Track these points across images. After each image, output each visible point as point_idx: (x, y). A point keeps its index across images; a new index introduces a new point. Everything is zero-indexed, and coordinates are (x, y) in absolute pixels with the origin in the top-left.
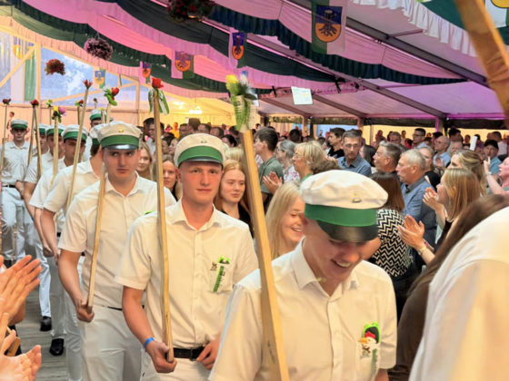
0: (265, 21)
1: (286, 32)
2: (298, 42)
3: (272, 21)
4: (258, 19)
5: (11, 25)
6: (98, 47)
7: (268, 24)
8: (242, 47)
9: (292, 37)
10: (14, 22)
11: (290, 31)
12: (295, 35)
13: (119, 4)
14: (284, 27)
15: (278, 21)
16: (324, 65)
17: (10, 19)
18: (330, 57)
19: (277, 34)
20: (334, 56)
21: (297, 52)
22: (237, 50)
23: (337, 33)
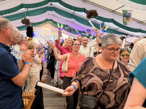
0: (110, 19)
1: (115, 21)
2: (118, 23)
3: (111, 19)
4: (108, 19)
6: (69, 29)
7: (111, 20)
8: (103, 27)
9: (117, 23)
10: (52, 26)
11: (116, 21)
12: (117, 22)
13: (74, 19)
14: (114, 20)
15: (113, 19)
16: (125, 29)
17: (50, 25)
18: (126, 27)
19: (113, 22)
20: (127, 27)
21: (118, 26)
22: (102, 27)
23: (130, 20)
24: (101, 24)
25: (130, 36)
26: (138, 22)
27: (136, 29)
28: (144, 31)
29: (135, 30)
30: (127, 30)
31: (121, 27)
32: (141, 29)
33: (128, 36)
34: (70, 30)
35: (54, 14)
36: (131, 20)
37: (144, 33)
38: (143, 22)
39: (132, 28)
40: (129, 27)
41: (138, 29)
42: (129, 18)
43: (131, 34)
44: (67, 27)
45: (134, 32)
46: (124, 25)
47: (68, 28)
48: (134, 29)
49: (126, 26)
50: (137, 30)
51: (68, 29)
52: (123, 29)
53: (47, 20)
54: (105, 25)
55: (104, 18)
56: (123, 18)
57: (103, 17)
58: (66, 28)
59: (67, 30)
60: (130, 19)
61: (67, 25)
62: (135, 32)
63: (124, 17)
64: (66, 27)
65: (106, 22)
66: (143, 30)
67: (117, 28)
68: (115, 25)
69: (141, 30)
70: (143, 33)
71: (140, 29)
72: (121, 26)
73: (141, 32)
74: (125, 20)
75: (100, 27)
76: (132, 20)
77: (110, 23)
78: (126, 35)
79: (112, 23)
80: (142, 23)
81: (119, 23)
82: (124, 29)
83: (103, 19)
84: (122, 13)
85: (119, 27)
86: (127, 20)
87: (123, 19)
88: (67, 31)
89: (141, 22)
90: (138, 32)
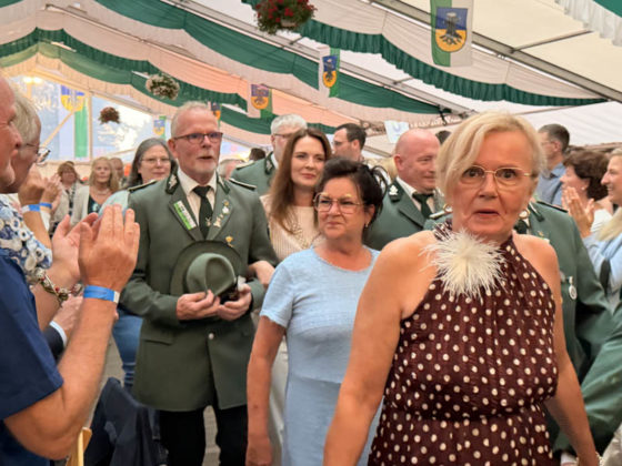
0: (366, 36)
1: (391, 48)
2: (405, 58)
3: (374, 36)
4: (357, 34)
5: (59, 68)
6: (163, 84)
7: (370, 39)
8: (334, 73)
9: (399, 54)
10: (63, 65)
11: (395, 48)
12: (402, 53)
13: (187, 30)
14: (388, 42)
15: (381, 37)
16: (437, 87)
17: (57, 61)
18: (445, 76)
19: (381, 51)
20: (449, 75)
21: (405, 72)
22: (329, 76)
23: (462, 41)
24: (325, 59)
25: (459, 120)
26: (498, 53)
27: (487, 85)
28: (525, 93)
29: (484, 88)
30: (446, 90)
31: (417, 77)
32: (509, 84)
33: (448, 119)
34: (164, 88)
35: (78, 6)
36: (468, 43)
37: (524, 103)
38: (519, 50)
39: (472, 82)
40: (456, 77)
41: (495, 86)
42: (458, 32)
43: (461, 111)
44: (149, 74)
45: (480, 101)
46: (433, 69)
47: (156, 77)
48: (480, 83)
49: (441, 72)
50: (491, 89)
51: (155, 84)
52: (430, 83)
53: (37, 36)
54: (341, 65)
55: (341, 30)
56: (433, 34)
57: (332, 28)
58: (146, 79)
59: (152, 88)
60: (464, 36)
61: (148, 63)
62: (484, 100)
63: (437, 27)
64: (144, 75)
65: (347, 49)
66: (518, 91)
67: (397, 79)
68: (394, 67)
69: (510, 88)
70: (518, 102)
71: (504, 85)
72: (421, 71)
73: (510, 100)
74: (439, 41)
75: (317, 75)
76: (473, 42)
77: (369, 55)
78: (441, 113)
79: (380, 55)
80: (516, 55)
81: (410, 57)
82: (433, 87)
83: (336, 33)
84: (428, 10)
85: (411, 74)
86: (453, 42)
87: (430, 36)
88: (151, 95)
89: (513, 50)
90: (496, 99)
